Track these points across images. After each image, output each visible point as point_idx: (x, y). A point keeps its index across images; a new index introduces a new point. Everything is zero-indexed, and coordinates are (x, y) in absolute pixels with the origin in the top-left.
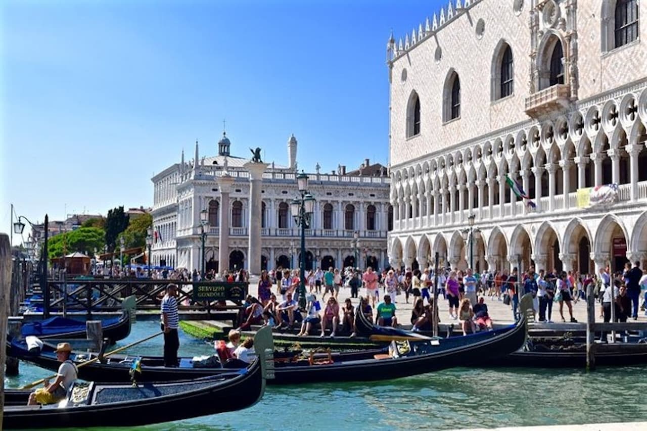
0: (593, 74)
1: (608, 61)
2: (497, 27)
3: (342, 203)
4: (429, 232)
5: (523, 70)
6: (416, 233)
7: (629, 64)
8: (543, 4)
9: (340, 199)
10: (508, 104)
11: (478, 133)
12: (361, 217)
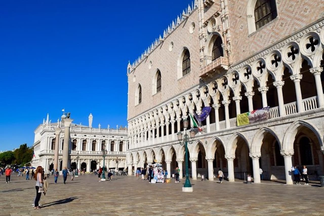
0: (244, 47)
1: (255, 36)
2: (181, 43)
3: (109, 140)
4: (146, 148)
5: (196, 59)
6: (140, 149)
7: (272, 33)
8: (208, 21)
9: (109, 139)
10: (188, 78)
11: (171, 96)
12: (116, 147)
